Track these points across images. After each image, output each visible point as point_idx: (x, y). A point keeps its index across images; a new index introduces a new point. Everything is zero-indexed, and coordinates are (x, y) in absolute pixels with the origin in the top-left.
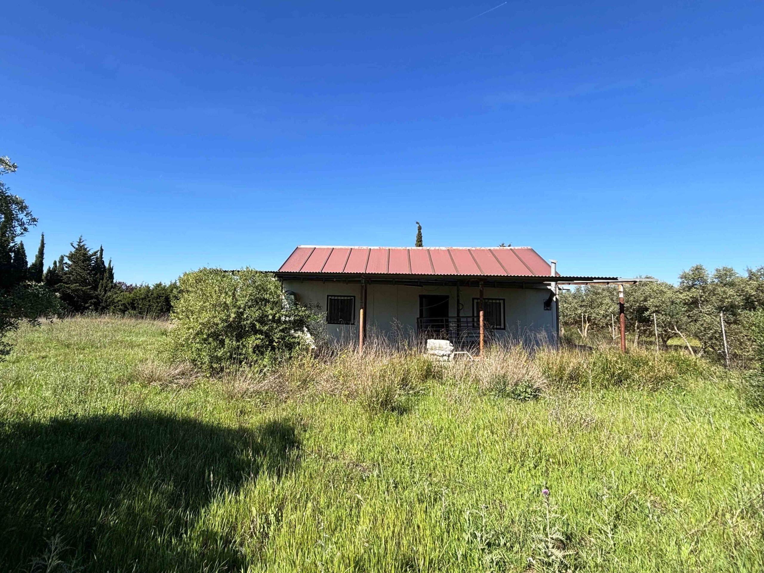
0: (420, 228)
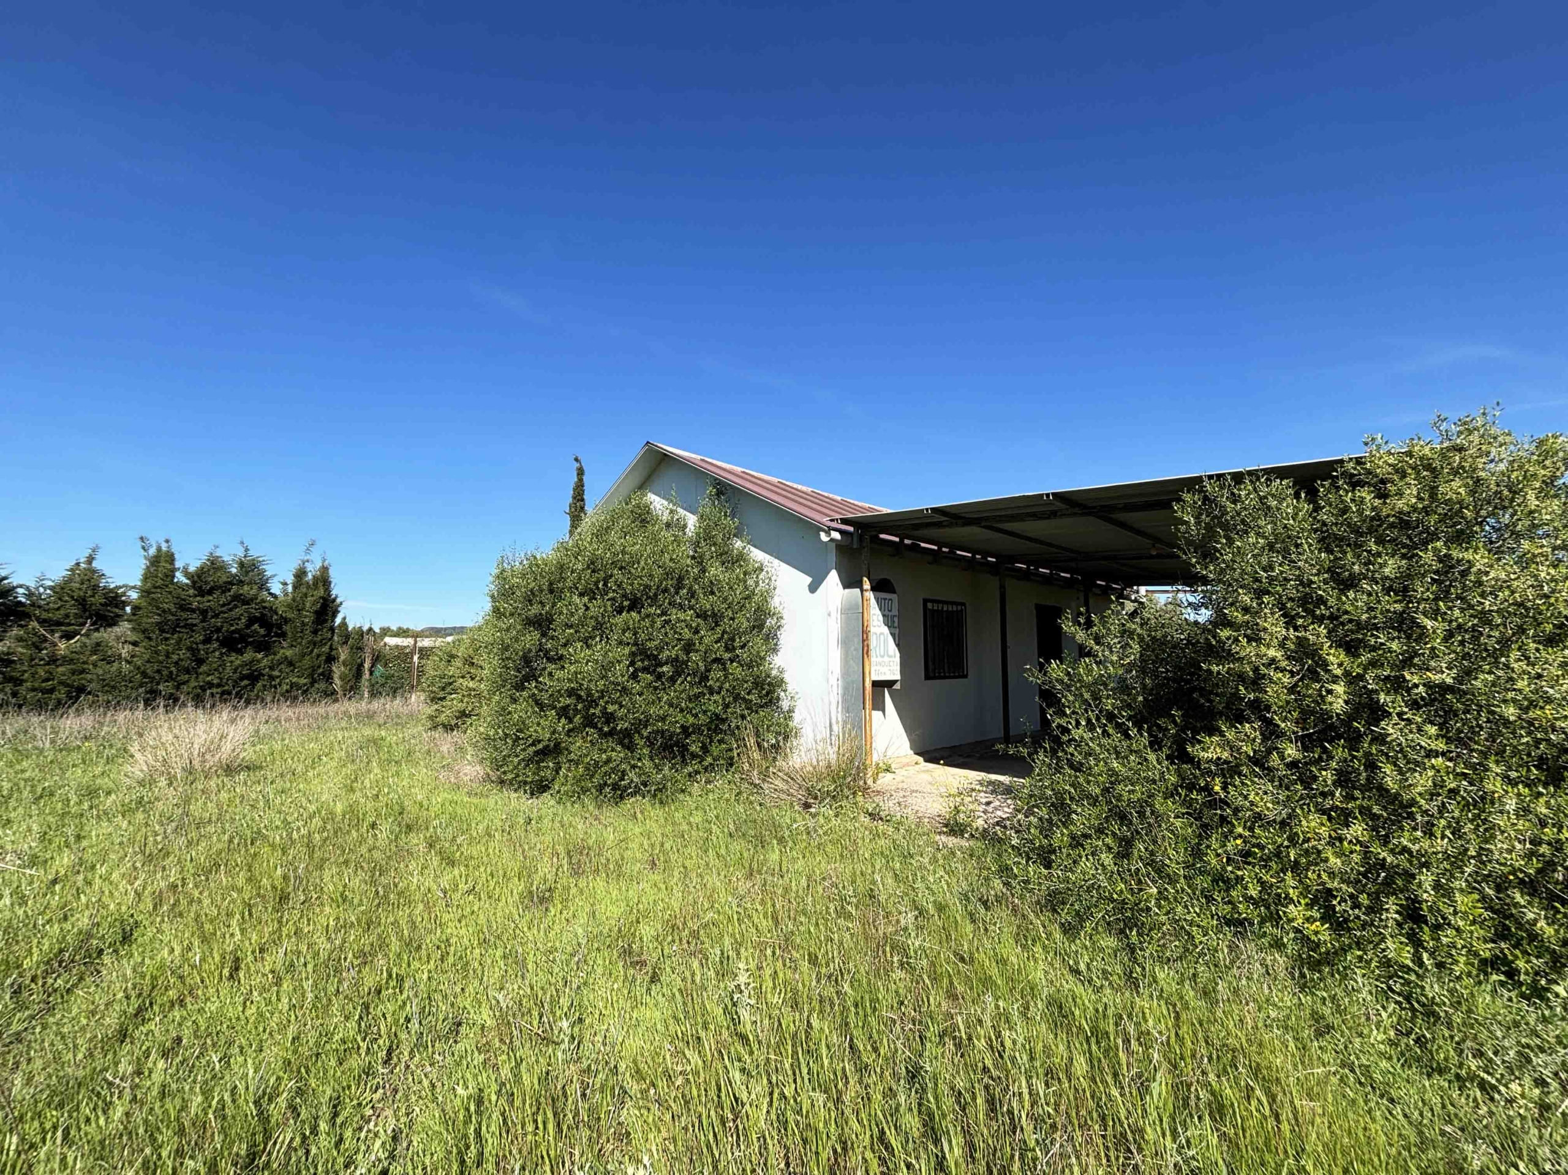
0: (581, 472)
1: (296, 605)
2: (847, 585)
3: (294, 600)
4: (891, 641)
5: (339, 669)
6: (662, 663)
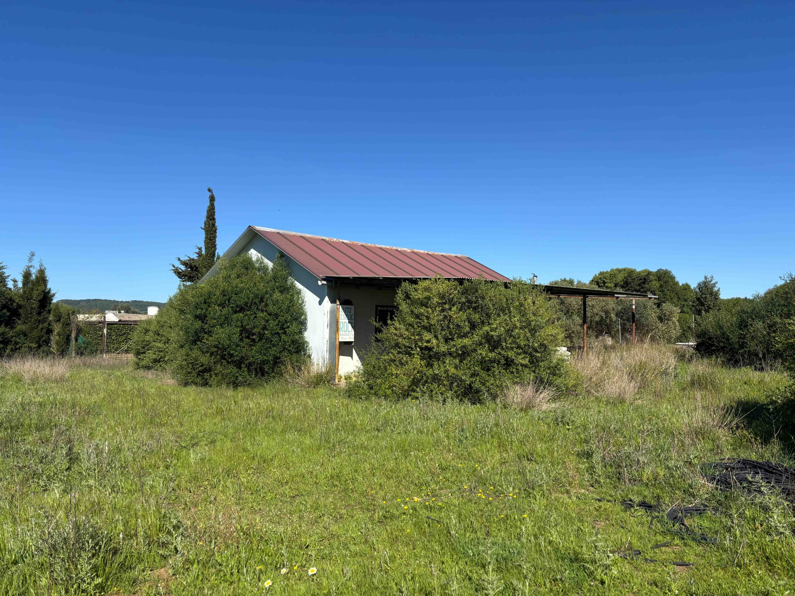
0: (212, 199)
1: (27, 295)
2: (332, 302)
3: (24, 292)
4: (350, 325)
5: (54, 338)
6: (253, 334)
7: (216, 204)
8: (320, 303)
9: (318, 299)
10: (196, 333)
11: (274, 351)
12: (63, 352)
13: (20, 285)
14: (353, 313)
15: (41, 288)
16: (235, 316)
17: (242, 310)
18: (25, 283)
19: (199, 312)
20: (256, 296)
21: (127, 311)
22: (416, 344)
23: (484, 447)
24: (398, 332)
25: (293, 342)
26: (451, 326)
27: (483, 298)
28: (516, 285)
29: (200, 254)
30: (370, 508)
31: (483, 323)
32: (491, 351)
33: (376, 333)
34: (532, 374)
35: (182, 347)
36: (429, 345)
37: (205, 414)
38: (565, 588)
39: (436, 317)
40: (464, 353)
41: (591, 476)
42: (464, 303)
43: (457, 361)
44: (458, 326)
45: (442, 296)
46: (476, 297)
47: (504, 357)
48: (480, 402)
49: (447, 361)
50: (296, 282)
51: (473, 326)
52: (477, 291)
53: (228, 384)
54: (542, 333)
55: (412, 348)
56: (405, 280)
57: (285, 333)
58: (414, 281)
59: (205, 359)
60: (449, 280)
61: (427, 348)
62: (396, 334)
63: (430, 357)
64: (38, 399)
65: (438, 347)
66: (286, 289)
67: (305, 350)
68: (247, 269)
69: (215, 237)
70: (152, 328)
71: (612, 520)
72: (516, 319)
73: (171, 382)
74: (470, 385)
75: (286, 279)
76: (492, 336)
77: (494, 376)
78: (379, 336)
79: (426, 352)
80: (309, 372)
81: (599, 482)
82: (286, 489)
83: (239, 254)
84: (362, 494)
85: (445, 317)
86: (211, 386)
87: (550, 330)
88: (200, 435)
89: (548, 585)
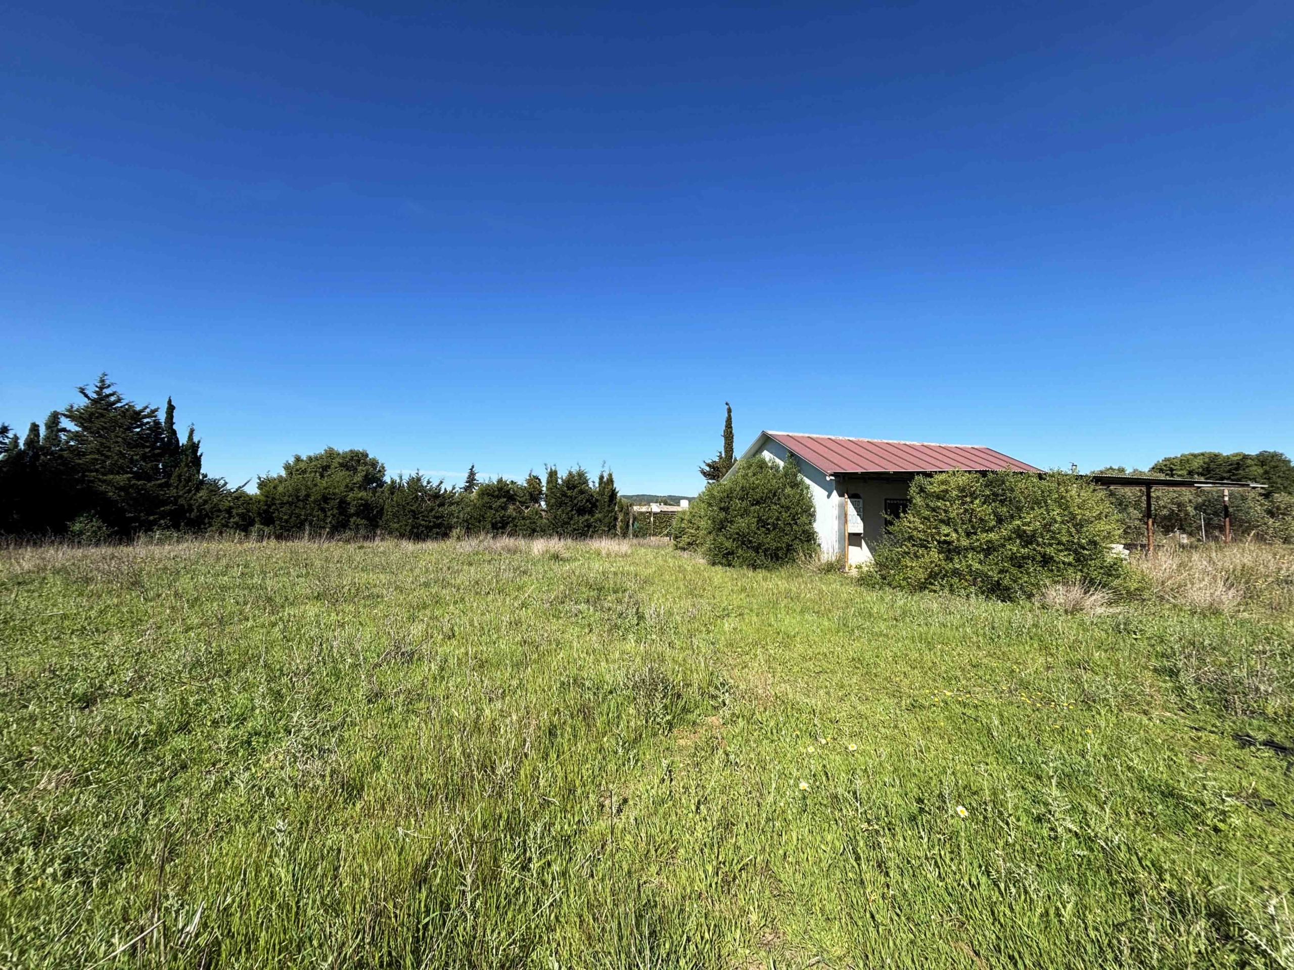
0: (729, 411)
1: (601, 492)
2: (840, 496)
3: (600, 490)
4: (858, 518)
5: (619, 524)
6: (768, 524)
7: (732, 414)
8: (829, 496)
9: (827, 493)
10: (721, 522)
11: (786, 539)
12: (625, 535)
13: (597, 485)
14: (861, 505)
15: (610, 487)
16: (753, 508)
17: (758, 503)
18: (600, 484)
19: (723, 505)
20: (770, 491)
21: (666, 504)
22: (933, 537)
23: (1021, 648)
24: (911, 525)
25: (804, 532)
26: (974, 520)
27: (1012, 490)
28: (1053, 476)
29: (720, 457)
30: (897, 694)
31: (1012, 517)
32: (1023, 547)
33: (886, 525)
34: (1079, 573)
35: (710, 533)
36: (947, 538)
37: (732, 590)
38: (1158, 825)
39: (955, 511)
40: (989, 548)
41: (1179, 698)
42: (988, 496)
43: (982, 556)
44: (981, 520)
45: (962, 489)
46: (1003, 490)
47: (1040, 553)
48: (1011, 600)
49: (970, 556)
50: (805, 478)
51: (1000, 521)
52: (1003, 482)
53: (748, 566)
54: (1091, 530)
55: (928, 542)
56: (918, 473)
57: (796, 523)
58: (929, 475)
59: (728, 544)
60: (970, 472)
61: (945, 542)
62: (910, 528)
63: (949, 551)
64: (612, 569)
65: (958, 540)
66: (795, 485)
67: (815, 540)
68: (761, 468)
69: (732, 442)
70: (686, 517)
71: (1221, 756)
72: (1055, 513)
73: (702, 561)
74: (998, 581)
75: (796, 476)
76: (1025, 531)
77: (1028, 574)
78: (890, 528)
79: (945, 546)
80: (819, 560)
81: (1194, 708)
82: (810, 665)
83: (754, 455)
84: (886, 679)
85: (966, 510)
86: (734, 567)
87: (1102, 526)
88: (731, 607)
89: (1132, 816)
